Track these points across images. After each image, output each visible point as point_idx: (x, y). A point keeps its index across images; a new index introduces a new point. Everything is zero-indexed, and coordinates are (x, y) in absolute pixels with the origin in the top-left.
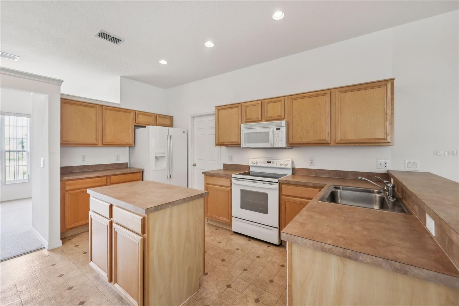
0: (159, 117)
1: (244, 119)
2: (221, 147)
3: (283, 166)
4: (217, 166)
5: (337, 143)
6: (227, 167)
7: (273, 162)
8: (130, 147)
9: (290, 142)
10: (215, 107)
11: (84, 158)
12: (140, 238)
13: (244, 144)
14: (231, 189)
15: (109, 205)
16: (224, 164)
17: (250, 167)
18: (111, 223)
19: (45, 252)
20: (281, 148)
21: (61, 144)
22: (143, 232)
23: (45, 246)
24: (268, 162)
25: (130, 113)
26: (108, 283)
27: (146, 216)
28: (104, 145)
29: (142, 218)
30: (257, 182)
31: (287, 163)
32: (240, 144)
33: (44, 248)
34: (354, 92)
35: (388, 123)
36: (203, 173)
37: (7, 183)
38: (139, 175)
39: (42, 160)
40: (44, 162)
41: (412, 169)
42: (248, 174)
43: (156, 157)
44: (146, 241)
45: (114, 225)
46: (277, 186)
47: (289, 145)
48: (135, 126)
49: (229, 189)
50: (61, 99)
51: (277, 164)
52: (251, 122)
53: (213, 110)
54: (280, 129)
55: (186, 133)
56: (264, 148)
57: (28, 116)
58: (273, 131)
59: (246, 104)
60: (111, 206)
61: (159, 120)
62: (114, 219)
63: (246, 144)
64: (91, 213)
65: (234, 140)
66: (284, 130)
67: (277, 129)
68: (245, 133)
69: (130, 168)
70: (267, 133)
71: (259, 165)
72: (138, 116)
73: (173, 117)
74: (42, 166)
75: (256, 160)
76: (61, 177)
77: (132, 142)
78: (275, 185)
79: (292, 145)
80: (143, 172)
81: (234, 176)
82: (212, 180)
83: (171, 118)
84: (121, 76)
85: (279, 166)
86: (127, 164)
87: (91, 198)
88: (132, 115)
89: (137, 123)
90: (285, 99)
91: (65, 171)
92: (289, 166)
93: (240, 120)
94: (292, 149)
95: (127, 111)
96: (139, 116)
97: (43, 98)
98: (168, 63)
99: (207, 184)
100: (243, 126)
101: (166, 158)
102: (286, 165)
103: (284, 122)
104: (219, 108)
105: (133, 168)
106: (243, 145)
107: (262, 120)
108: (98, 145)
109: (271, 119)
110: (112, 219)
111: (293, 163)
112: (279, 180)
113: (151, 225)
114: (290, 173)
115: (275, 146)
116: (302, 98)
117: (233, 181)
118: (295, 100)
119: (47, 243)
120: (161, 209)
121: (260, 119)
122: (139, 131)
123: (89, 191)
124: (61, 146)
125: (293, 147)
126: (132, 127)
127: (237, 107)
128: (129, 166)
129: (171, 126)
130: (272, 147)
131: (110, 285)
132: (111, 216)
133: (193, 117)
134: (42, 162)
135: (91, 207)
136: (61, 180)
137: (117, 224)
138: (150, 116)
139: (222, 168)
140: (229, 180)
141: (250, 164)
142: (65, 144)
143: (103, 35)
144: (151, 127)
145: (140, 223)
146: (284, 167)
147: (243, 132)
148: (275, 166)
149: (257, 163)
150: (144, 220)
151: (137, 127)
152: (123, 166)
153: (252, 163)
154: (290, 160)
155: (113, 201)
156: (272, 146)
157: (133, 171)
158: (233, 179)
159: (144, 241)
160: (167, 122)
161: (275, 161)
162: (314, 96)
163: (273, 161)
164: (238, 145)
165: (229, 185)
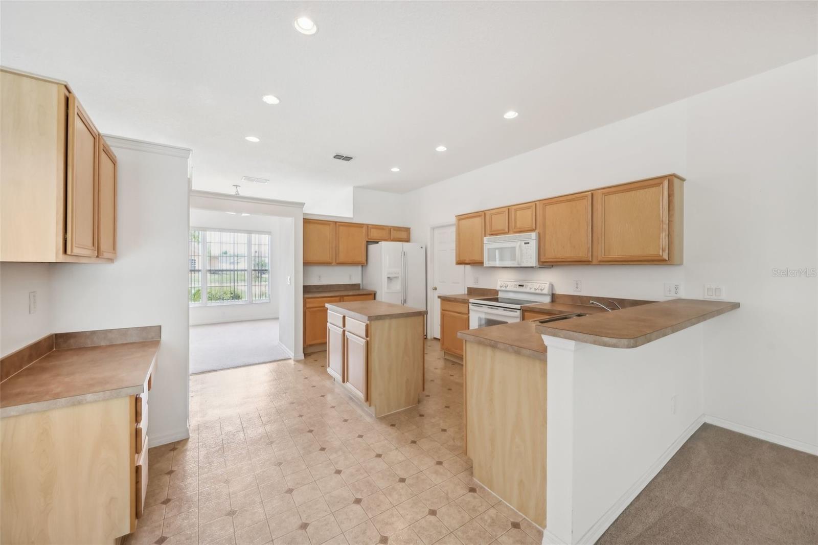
0: (394, 230)
1: (488, 231)
2: (465, 267)
3: (537, 291)
4: (460, 290)
5: (600, 261)
6: (472, 292)
7: (527, 286)
8: (362, 266)
9: (542, 260)
10: (456, 216)
11: (320, 277)
12: (364, 341)
13: (487, 262)
14: (469, 317)
15: (342, 316)
16: (468, 288)
17: (499, 292)
18: (344, 331)
19: (292, 362)
20: (532, 267)
21: (303, 263)
22: (367, 336)
23: (291, 357)
24: (520, 286)
25: (362, 227)
26: (342, 383)
27: (368, 322)
28: (337, 263)
29: (365, 324)
30: (497, 309)
31: (543, 287)
32: (483, 263)
33: (290, 359)
34: (621, 194)
35: (664, 234)
36: (439, 297)
37: (254, 302)
38: (372, 297)
39: (289, 277)
40: (290, 279)
41: (714, 298)
42: (496, 300)
43: (388, 278)
44: (369, 344)
45: (346, 333)
46: (518, 313)
47: (541, 264)
48: (367, 242)
49: (467, 316)
50: (304, 219)
51: (531, 288)
52: (496, 234)
53: (453, 220)
54: (528, 243)
55: (424, 249)
56: (511, 267)
57: (269, 233)
58: (520, 246)
59: (489, 212)
60: (344, 317)
61: (394, 234)
62: (347, 328)
63: (490, 262)
64: (328, 324)
65: (477, 258)
66: (533, 245)
67: (525, 243)
68: (488, 249)
69: (363, 289)
70: (514, 248)
71: (508, 289)
72: (370, 230)
73: (410, 228)
74: (289, 284)
75: (505, 283)
76: (303, 294)
77: (364, 260)
78: (516, 312)
79: (545, 263)
80: (375, 294)
81: (472, 300)
82: (449, 306)
83: (407, 230)
84: (354, 187)
85: (533, 291)
86: (359, 284)
87: (328, 311)
88: (364, 230)
89: (370, 239)
90: (536, 204)
91: (307, 289)
92: (546, 291)
93: (483, 232)
94: (550, 268)
95: (360, 226)
96: (372, 230)
97: (289, 221)
98: (400, 170)
99: (443, 310)
100: (485, 239)
101: (400, 278)
102: (542, 290)
103: (533, 235)
104: (461, 218)
105: (365, 290)
106: (486, 264)
107: (510, 232)
108: (333, 264)
109: (520, 230)
110: (344, 328)
111: (552, 286)
112: (521, 307)
113: (372, 330)
114: (547, 300)
115: (523, 265)
116: (557, 203)
117: (471, 307)
118: (549, 206)
119: (293, 355)
120: (380, 319)
121: (507, 230)
122: (372, 247)
123: (327, 305)
124: (303, 265)
125: (553, 266)
126: (364, 243)
127: (479, 216)
128: (361, 288)
129: (408, 240)
130: (520, 266)
131: (343, 384)
132: (344, 326)
133: (433, 229)
134: (288, 280)
135: (328, 320)
136: (303, 298)
137: (348, 332)
138: (383, 229)
139: (466, 292)
140: (467, 305)
141: (498, 288)
142: (306, 264)
143: (338, 157)
144: (383, 243)
145: (364, 328)
146: (539, 292)
147: (486, 248)
148: (528, 290)
149: (506, 287)
150: (367, 326)
151: (370, 243)
152: (356, 287)
153: (501, 287)
154: (548, 283)
155: (345, 312)
156: (519, 264)
157: (365, 293)
158: (470, 304)
159: (367, 343)
160: (403, 235)
161: (530, 285)
162: (570, 201)
163: (527, 284)
164: (481, 263)
165: (467, 312)
